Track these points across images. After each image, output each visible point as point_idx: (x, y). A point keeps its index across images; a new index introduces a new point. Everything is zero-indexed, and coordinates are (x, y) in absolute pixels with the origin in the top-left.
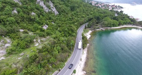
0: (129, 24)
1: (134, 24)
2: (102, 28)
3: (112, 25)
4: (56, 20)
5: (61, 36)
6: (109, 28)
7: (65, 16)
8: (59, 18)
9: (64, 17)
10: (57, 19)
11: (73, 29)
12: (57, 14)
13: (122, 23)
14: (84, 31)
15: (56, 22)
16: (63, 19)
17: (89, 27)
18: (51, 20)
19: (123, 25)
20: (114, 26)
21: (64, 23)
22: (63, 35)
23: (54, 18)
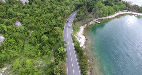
0: (124, 9)
1: (128, 10)
2: (95, 20)
3: (107, 14)
4: (23, 17)
5: (36, 56)
6: (104, 18)
7: (40, 5)
8: (29, 10)
9: (38, 7)
10: (26, 13)
11: (56, 33)
12: (26, 3)
13: (118, 10)
14: (74, 29)
15: (24, 20)
16: (37, 12)
17: (79, 20)
18: (13, 19)
19: (118, 12)
20: (109, 15)
21: (39, 18)
22: (40, 54)
23: (18, 14)
